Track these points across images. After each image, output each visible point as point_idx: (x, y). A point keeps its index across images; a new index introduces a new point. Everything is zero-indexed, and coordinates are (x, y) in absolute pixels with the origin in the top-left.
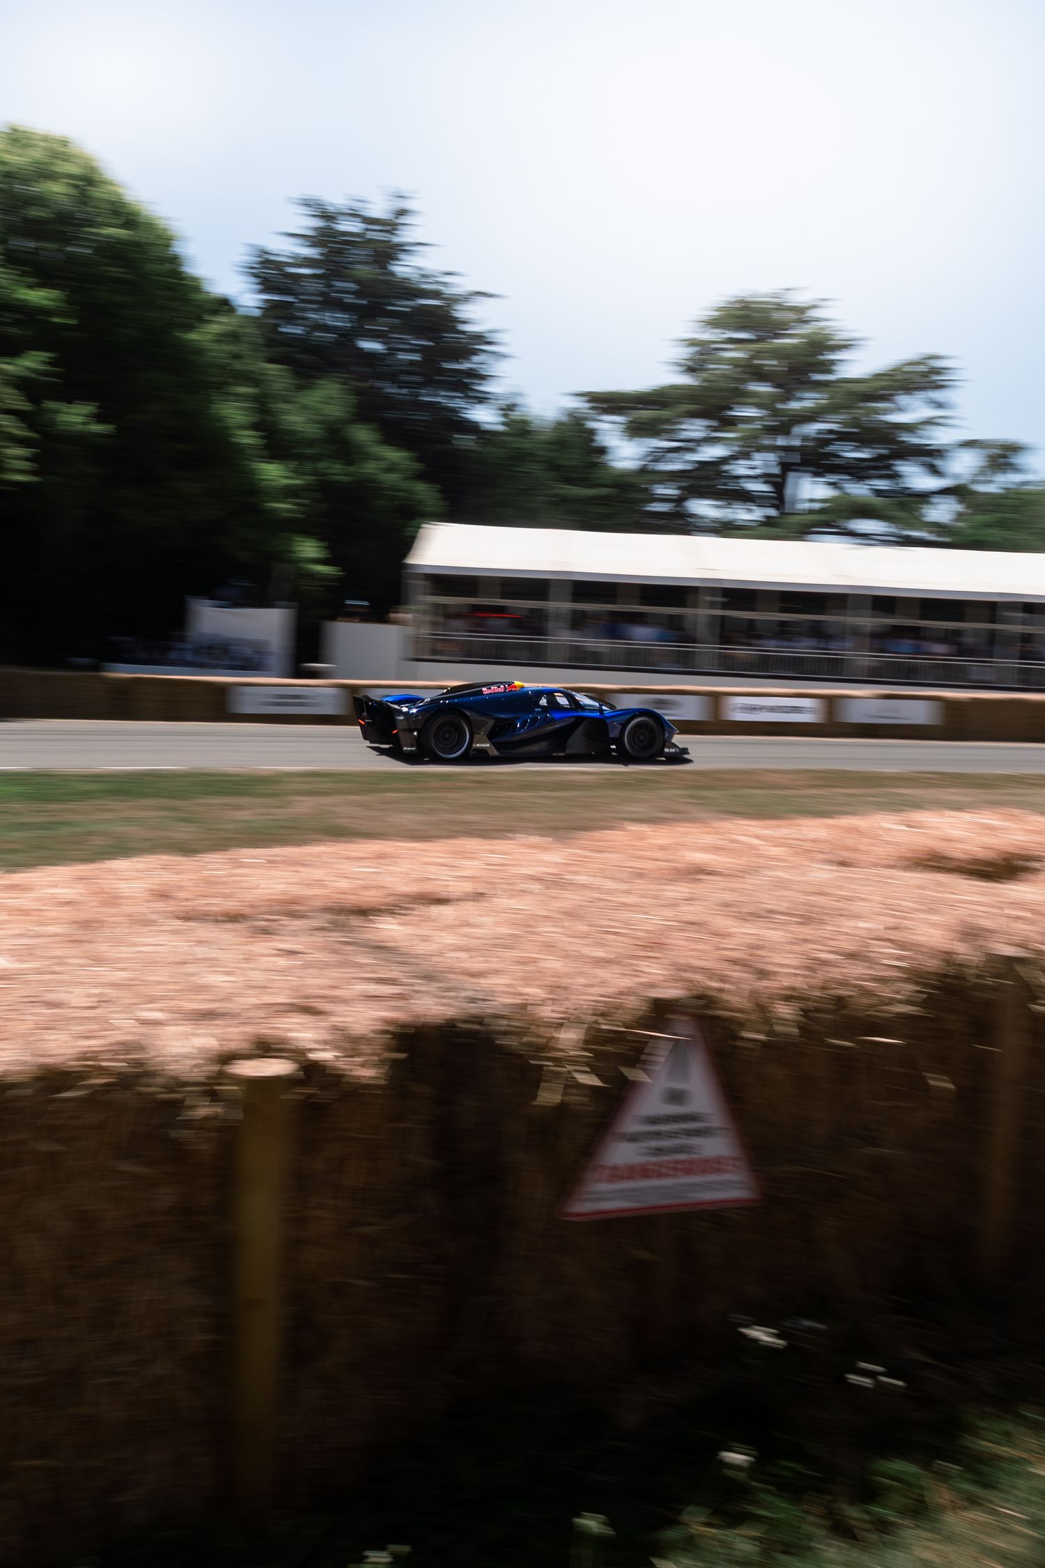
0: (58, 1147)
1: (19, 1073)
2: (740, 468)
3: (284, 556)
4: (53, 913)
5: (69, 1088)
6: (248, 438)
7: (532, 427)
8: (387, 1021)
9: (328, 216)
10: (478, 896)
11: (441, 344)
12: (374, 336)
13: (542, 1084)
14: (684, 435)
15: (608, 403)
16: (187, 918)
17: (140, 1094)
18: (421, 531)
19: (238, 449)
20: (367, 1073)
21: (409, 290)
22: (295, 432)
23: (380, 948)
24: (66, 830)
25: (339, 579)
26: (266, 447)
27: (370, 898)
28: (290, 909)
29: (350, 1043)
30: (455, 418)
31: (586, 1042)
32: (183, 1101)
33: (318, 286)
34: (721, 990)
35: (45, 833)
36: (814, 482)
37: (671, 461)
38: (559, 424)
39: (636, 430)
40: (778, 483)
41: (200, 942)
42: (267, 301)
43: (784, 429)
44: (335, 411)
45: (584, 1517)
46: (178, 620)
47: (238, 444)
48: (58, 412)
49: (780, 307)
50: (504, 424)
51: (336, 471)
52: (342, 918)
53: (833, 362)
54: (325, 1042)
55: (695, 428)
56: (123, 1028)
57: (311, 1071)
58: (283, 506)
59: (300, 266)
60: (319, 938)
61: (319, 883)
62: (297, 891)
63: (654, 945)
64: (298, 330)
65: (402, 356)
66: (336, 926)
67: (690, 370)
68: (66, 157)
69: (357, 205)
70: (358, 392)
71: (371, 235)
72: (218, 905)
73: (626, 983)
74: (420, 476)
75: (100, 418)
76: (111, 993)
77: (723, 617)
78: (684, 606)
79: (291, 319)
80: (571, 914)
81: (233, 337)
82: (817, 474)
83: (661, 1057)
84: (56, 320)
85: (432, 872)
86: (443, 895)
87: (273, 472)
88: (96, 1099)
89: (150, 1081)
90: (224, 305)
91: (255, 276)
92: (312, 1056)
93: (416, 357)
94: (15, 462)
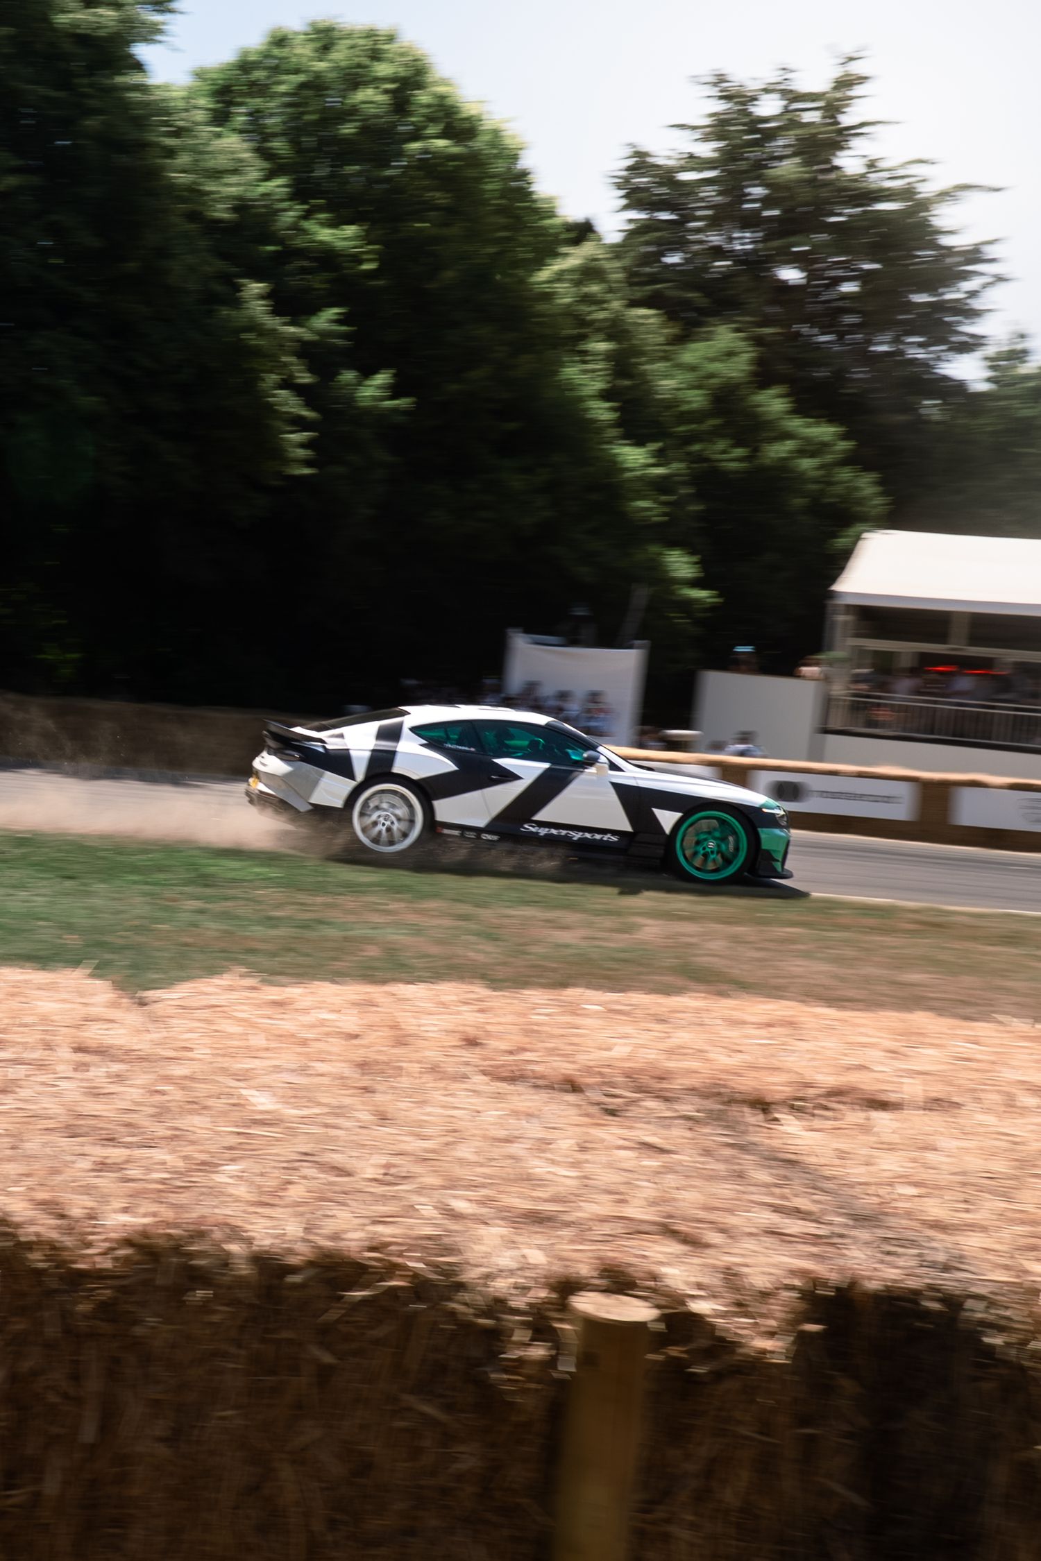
4: (330, 1044)
5: (357, 1284)
6: (602, 412)
9: (739, 98)
10: (934, 1104)
11: (911, 268)
16: (502, 1079)
18: (860, 543)
19: (590, 427)
21: (861, 194)
22: (668, 402)
23: (782, 1161)
26: (626, 423)
27: (776, 1085)
30: (926, 377)
33: (714, 195)
42: (630, 221)
47: (595, 421)
50: (989, 380)
51: (730, 457)
52: (722, 1106)
54: (704, 1287)
56: (427, 1217)
57: (684, 1325)
58: (648, 506)
59: (690, 169)
64: (685, 259)
65: (841, 289)
66: (716, 1118)
70: (765, 340)
71: (798, 118)
74: (848, 460)
75: (400, 390)
79: (671, 244)
81: (590, 272)
84: (356, 265)
86: (893, 1097)
87: (634, 457)
90: (583, 232)
91: (625, 187)
94: (296, 451)
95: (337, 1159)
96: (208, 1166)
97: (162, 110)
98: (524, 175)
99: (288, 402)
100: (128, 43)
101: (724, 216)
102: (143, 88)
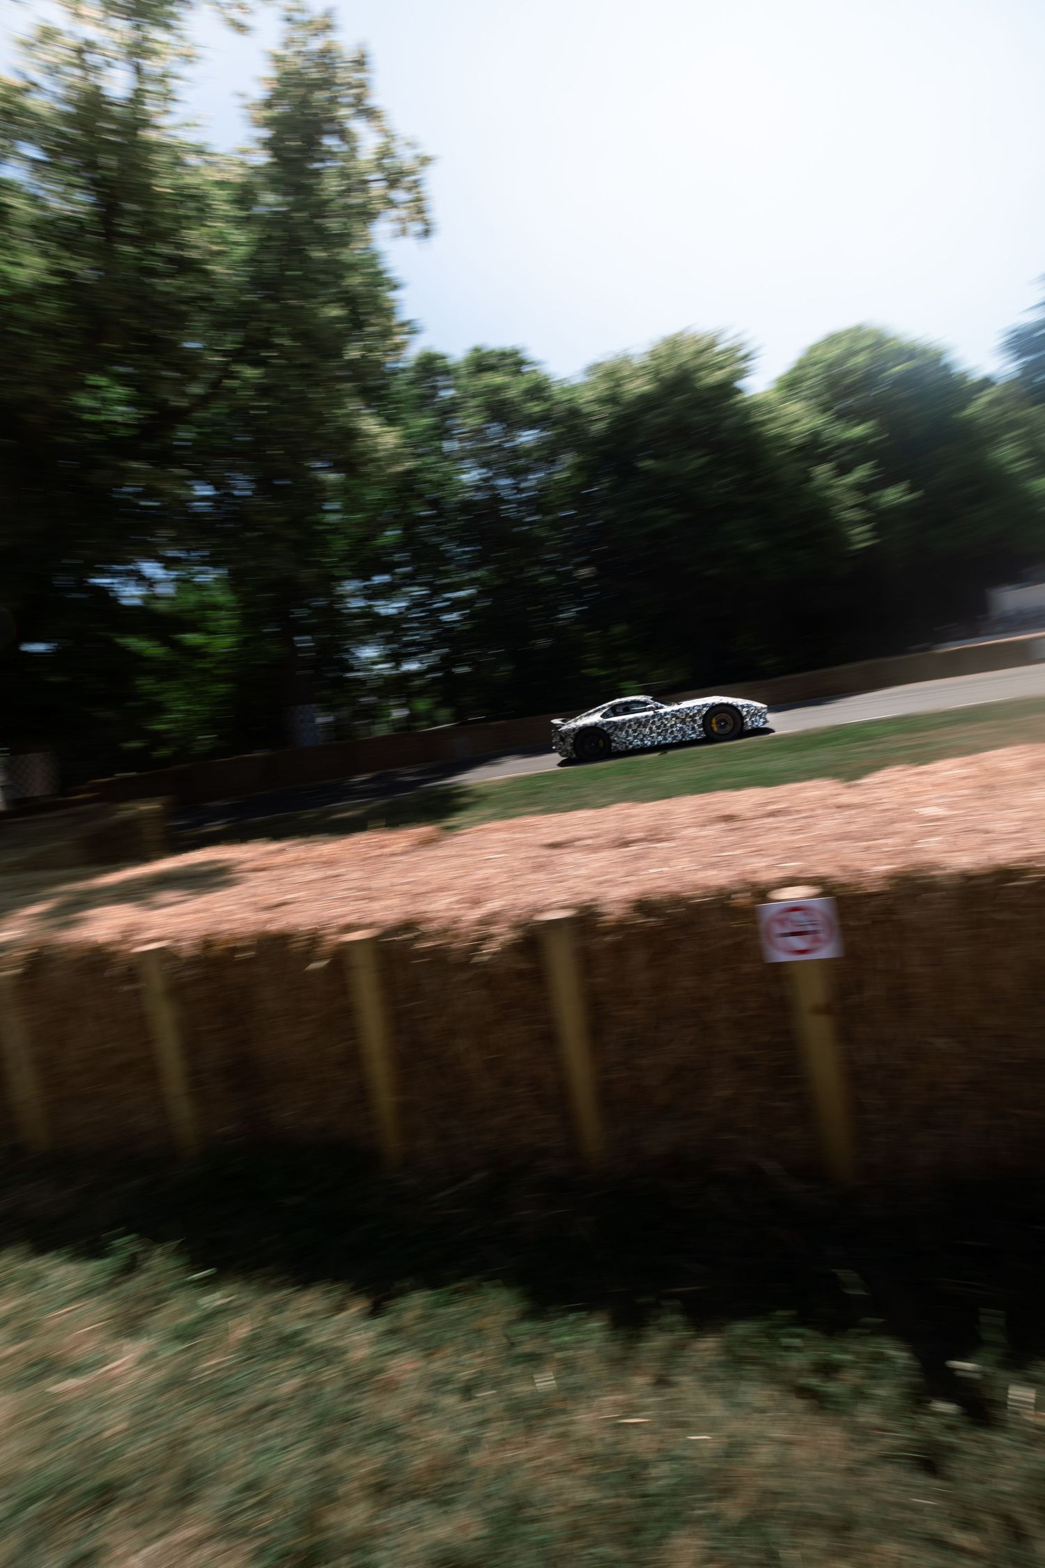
4: (960, 783)
6: (1022, 466)
19: (1015, 477)
26: (1038, 468)
42: (1024, 363)
47: (1014, 474)
48: (880, 497)
75: (912, 490)
81: (999, 401)
84: (871, 441)
90: (986, 383)
94: (861, 537)
95: (980, 827)
96: (914, 842)
97: (756, 406)
99: (852, 515)
100: (732, 383)
102: (744, 400)
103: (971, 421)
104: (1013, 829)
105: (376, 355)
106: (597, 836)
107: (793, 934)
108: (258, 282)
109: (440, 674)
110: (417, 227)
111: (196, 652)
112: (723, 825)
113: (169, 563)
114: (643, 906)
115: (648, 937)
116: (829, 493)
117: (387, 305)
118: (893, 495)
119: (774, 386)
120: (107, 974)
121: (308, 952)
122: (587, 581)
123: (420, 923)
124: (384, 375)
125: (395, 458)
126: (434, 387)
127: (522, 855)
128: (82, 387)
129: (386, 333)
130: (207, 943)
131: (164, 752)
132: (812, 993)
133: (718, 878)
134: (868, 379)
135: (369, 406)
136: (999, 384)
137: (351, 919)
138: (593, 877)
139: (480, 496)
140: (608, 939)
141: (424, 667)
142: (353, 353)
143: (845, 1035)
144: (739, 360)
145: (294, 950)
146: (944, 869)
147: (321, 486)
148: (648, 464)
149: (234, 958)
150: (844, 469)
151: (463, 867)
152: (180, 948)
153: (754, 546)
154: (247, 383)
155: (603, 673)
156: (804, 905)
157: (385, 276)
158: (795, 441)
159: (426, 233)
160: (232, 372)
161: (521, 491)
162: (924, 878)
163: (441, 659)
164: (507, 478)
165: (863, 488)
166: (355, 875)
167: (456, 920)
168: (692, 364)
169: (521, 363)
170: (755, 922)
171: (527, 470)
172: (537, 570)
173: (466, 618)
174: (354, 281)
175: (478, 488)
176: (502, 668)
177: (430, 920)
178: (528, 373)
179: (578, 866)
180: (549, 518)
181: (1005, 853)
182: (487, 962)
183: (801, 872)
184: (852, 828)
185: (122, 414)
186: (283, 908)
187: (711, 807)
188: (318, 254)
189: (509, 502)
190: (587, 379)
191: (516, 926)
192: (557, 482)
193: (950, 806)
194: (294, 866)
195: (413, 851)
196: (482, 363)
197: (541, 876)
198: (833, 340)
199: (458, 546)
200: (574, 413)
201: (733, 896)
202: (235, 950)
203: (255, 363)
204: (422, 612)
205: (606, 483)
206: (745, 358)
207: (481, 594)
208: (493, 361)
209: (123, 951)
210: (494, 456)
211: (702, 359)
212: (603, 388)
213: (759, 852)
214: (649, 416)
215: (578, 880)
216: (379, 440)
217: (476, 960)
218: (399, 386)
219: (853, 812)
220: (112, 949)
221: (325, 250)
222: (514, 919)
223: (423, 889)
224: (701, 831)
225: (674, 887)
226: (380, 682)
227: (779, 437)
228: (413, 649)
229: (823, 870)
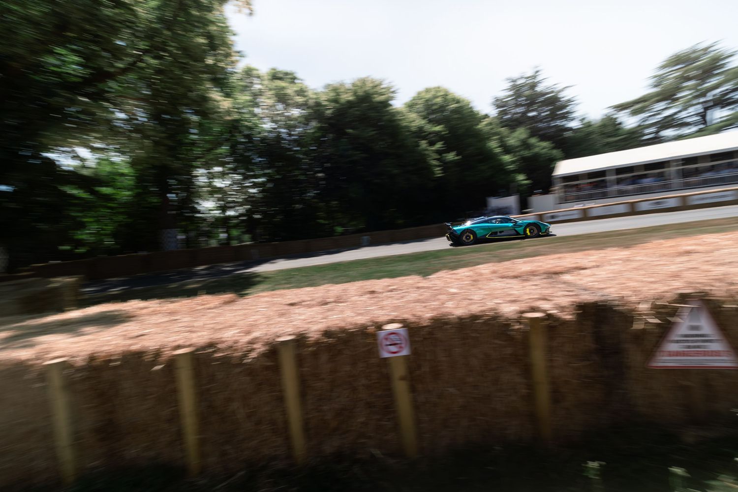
0: (478, 335)
1: (466, 315)
2: (683, 114)
3: (514, 181)
4: (466, 279)
5: (479, 320)
6: (498, 150)
7: (592, 123)
8: (573, 302)
9: (514, 81)
11: (556, 107)
12: (533, 111)
13: (634, 323)
14: (655, 110)
15: (622, 107)
16: (503, 278)
17: (498, 322)
18: (556, 165)
19: (496, 154)
20: (568, 317)
21: (542, 94)
22: (512, 145)
23: (565, 283)
24: (463, 262)
25: (531, 184)
26: (504, 152)
27: (558, 269)
28: (533, 273)
29: (562, 308)
30: (563, 128)
31: (651, 308)
32: (510, 324)
33: (514, 102)
34: (711, 290)
35: (457, 263)
36: (721, 111)
37: (650, 120)
38: (603, 119)
39: (635, 113)
40: (703, 116)
41: (507, 283)
42: (499, 111)
43: (703, 94)
44: (524, 136)
45: (673, 468)
46: (485, 204)
48: (446, 156)
49: (694, 52)
50: (582, 124)
51: (526, 153)
52: (550, 275)
53: (724, 64)
54: (554, 308)
55: (661, 105)
56: (490, 304)
57: (549, 316)
58: (511, 167)
59: (507, 98)
60: (545, 281)
61: (541, 266)
62: (534, 269)
63: (676, 276)
64: (509, 116)
65: (543, 114)
66: (549, 278)
67: (656, 86)
68: (439, 91)
69: (522, 75)
70: (530, 128)
71: (527, 82)
72: (511, 274)
73: (666, 288)
74: (553, 148)
75: (457, 155)
76: (486, 297)
77: (683, 169)
78: (663, 168)
79: (506, 114)
80: (636, 269)
81: (490, 124)
82: (722, 107)
83: (686, 314)
84: (443, 133)
85: (579, 261)
86: (585, 267)
87: (507, 158)
88: (486, 323)
89: (500, 318)
90: (486, 116)
91: (495, 105)
92: (549, 312)
93: (548, 113)
94: (438, 172)
95: (469, 298)
96: (443, 303)
97: (398, 113)
98: (471, 108)
99: (435, 162)
100: (388, 101)
101: (517, 106)
102: (393, 109)
103: (480, 130)
104: (480, 299)
105: (221, 64)
106: (313, 300)
107: (391, 345)
108: (161, 20)
109: (245, 218)
110: (248, 11)
111: (108, 198)
112: (368, 296)
113: (94, 150)
114: (327, 333)
115: (329, 347)
116: (427, 152)
117: (230, 43)
118: (451, 156)
119: (403, 106)
120: (26, 377)
121: (154, 361)
122: (321, 179)
123: (217, 344)
124: (226, 73)
125: (228, 112)
126: (252, 83)
127: (275, 309)
128: (52, 53)
129: (228, 55)
130: (92, 358)
131: (82, 250)
132: (399, 371)
133: (361, 320)
134: (442, 108)
135: (216, 87)
136: (491, 117)
137: (180, 342)
138: (306, 320)
139: (271, 135)
140: (310, 349)
141: (237, 214)
142: (210, 61)
143: (413, 389)
144: (391, 92)
145: (146, 360)
146: (453, 315)
147: (187, 122)
148: (350, 131)
149: (109, 365)
150: (432, 144)
151: (245, 315)
152: (76, 362)
153: (396, 171)
154: (149, 66)
155: (327, 222)
156: (397, 332)
157: (230, 28)
158: (413, 129)
159: (251, 14)
160: (143, 60)
161: (290, 135)
162: (445, 319)
163: (246, 211)
164: (284, 129)
165: (439, 152)
166: (186, 319)
167: (236, 342)
168: (372, 91)
169: (295, 78)
170: (376, 340)
171: (295, 127)
172: (297, 173)
173: (260, 192)
174: (212, 28)
175: (270, 132)
176: (278, 217)
177: (223, 342)
178: (298, 83)
179: (300, 314)
180: (304, 149)
181: (475, 309)
182: (250, 362)
183: (396, 317)
184: (421, 298)
185: (74, 70)
186: (143, 337)
187: (366, 287)
188: (195, 12)
189: (285, 140)
190: (323, 90)
191: (267, 344)
192: (309, 133)
193: (461, 288)
194: (152, 314)
195: (220, 307)
196: (275, 76)
197: (283, 319)
198: (428, 91)
199: (258, 157)
200: (318, 104)
201: (368, 328)
202: (110, 361)
203: (156, 57)
204: (237, 187)
205: (331, 136)
206: (393, 92)
207: (268, 181)
208: (281, 76)
209: (38, 364)
210: (279, 118)
211: (375, 90)
212: (332, 95)
213: (382, 308)
214: (351, 111)
215: (299, 321)
216: (221, 103)
217: (245, 361)
218: (233, 79)
219: (423, 290)
220: (30, 363)
221: (199, 12)
222: (266, 341)
223: (221, 326)
224: (360, 298)
225: (342, 324)
226: (213, 220)
227: (406, 127)
228: (232, 205)
229: (406, 316)
